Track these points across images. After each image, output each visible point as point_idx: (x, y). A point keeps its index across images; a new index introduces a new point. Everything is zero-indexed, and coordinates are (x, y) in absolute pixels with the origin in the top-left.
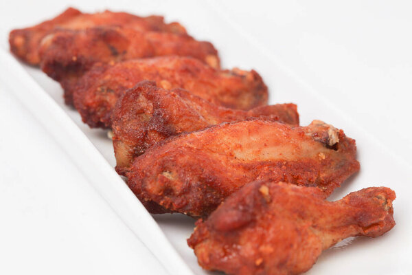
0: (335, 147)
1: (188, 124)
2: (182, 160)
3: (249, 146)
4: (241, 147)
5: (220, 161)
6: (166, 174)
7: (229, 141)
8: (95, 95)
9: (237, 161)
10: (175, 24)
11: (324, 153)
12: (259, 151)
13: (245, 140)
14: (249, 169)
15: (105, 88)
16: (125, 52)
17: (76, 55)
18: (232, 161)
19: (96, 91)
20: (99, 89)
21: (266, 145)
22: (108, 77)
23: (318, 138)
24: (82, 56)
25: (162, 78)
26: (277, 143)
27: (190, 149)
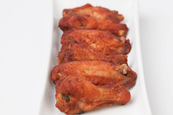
0: (126, 75)
1: (79, 57)
2: (65, 70)
3: (92, 69)
4: (88, 69)
5: (78, 73)
6: (59, 74)
7: (85, 67)
8: (64, 40)
9: (85, 74)
10: (121, 15)
11: (120, 76)
12: (95, 72)
13: (91, 67)
14: (88, 77)
15: (68, 38)
16: (86, 25)
17: (67, 24)
18: (83, 74)
19: (65, 38)
20: (67, 38)
21: (98, 70)
22: (71, 34)
23: (119, 71)
24: (69, 25)
25: (88, 38)
26: (103, 70)
27: (70, 67)
